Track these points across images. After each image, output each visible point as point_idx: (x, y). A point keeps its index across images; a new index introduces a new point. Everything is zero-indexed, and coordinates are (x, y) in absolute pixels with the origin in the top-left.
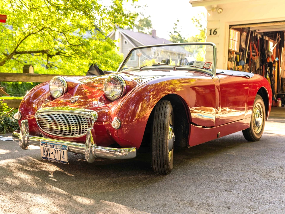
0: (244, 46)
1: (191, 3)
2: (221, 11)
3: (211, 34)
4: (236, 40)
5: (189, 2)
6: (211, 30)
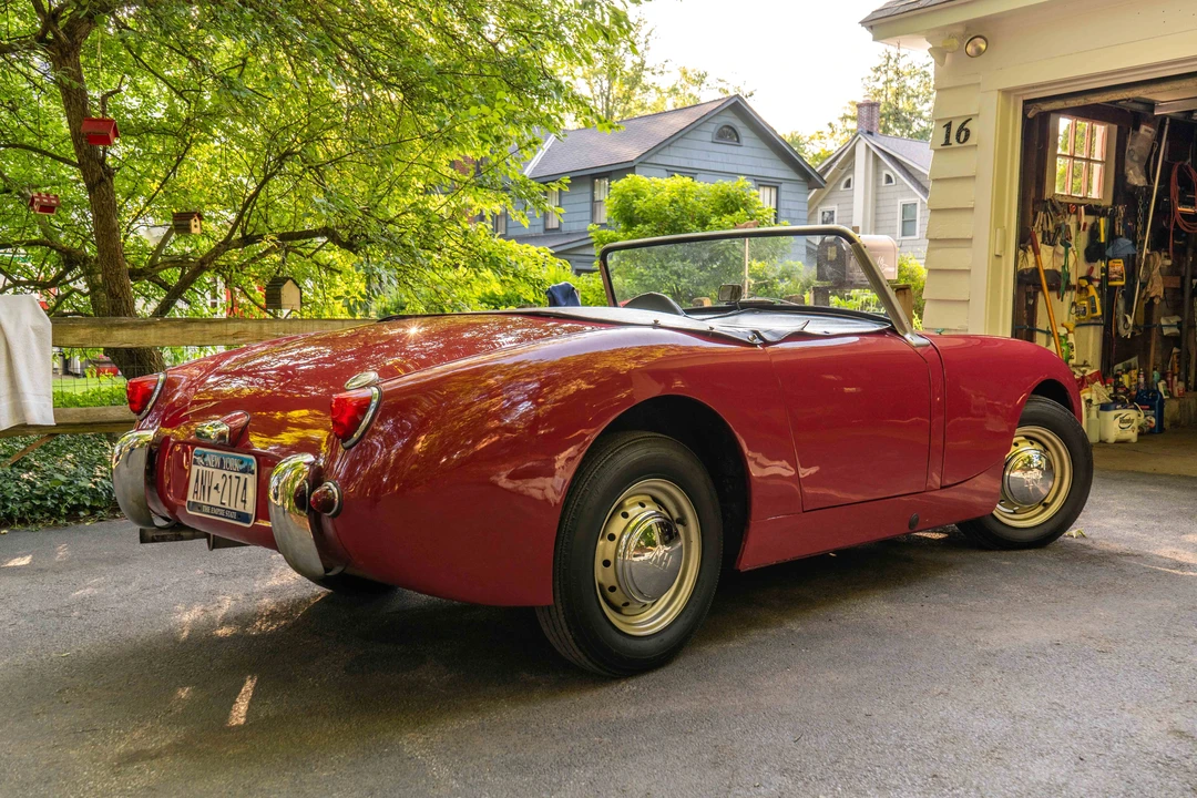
0: (1136, 178)
1: (871, 27)
2: (983, 47)
3: (947, 143)
4: (1098, 156)
5: (863, 23)
6: (949, 126)
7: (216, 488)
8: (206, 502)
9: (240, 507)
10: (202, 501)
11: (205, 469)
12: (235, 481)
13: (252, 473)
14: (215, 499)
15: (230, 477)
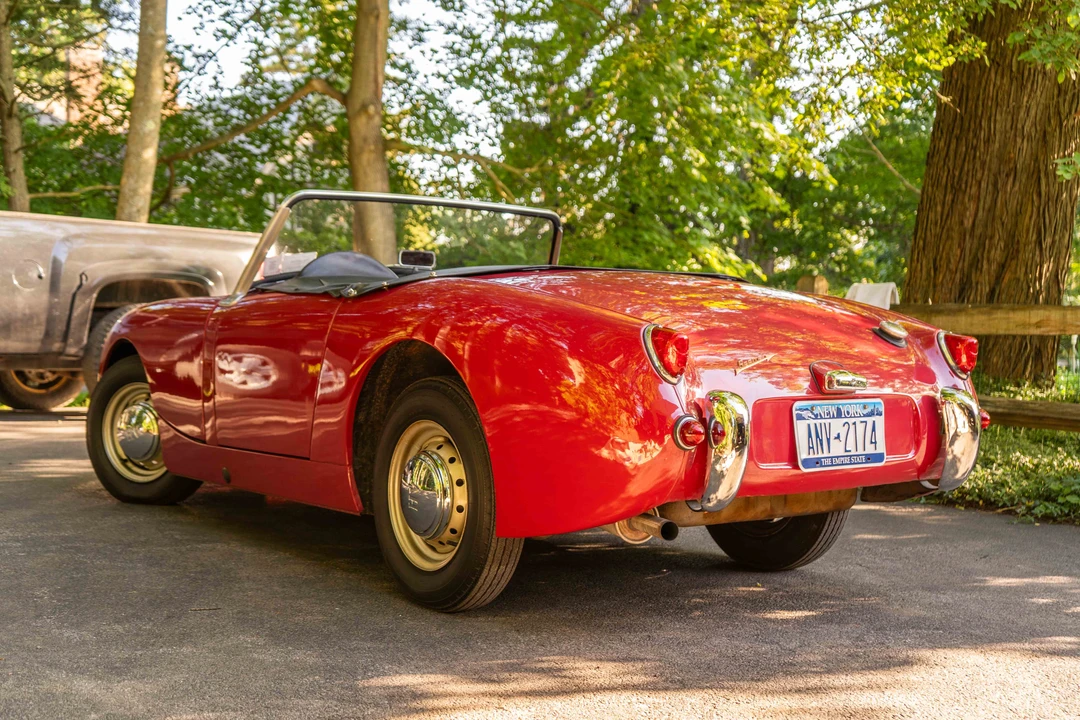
7: (838, 437)
8: (826, 454)
9: (870, 450)
10: (820, 455)
11: (818, 422)
12: (860, 428)
13: (880, 414)
14: (837, 449)
15: (854, 423)
